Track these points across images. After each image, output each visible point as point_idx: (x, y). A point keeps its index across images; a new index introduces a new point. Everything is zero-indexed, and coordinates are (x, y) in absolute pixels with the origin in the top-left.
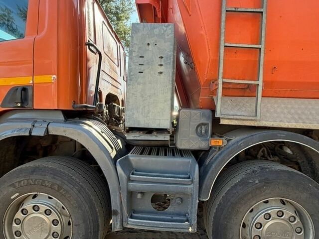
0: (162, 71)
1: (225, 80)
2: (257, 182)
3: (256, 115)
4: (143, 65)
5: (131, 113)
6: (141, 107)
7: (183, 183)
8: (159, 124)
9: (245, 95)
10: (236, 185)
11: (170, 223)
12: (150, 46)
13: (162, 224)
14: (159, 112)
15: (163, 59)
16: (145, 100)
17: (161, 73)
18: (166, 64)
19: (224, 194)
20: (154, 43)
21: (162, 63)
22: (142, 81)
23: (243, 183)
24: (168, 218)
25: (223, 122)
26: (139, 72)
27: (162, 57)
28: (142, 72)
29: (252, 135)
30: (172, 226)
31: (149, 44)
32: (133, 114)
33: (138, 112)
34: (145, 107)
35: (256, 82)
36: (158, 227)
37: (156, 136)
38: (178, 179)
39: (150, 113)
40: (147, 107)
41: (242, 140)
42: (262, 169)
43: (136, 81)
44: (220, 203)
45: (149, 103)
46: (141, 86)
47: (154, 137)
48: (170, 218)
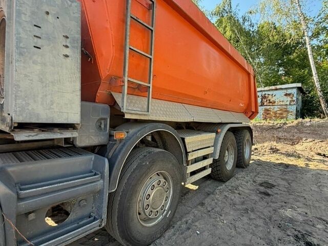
0: (68, 54)
1: (129, 79)
2: (148, 163)
3: (148, 111)
4: (40, 38)
5: (24, 103)
6: (40, 96)
7: (93, 181)
8: (67, 119)
9: (134, 94)
10: (135, 170)
11: (79, 230)
12: (50, 16)
13: (71, 235)
14: (65, 104)
15: (68, 40)
16: (46, 86)
17: (67, 56)
18: (73, 47)
19: (126, 181)
20: (55, 14)
21: (68, 45)
22: (39, 60)
23: (139, 166)
24: (74, 226)
25: (127, 116)
26: (35, 47)
27: (67, 37)
28: (40, 48)
29: (145, 127)
30: (82, 232)
31: (48, 13)
32: (28, 104)
33: (35, 101)
34: (46, 96)
35: (149, 85)
36: (66, 241)
37: (61, 133)
38: (87, 178)
39: (55, 105)
40: (50, 96)
41: (139, 131)
42: (149, 153)
43: (31, 58)
44: (124, 190)
45: (52, 91)
46: (38, 67)
47: (59, 134)
48: (76, 225)
